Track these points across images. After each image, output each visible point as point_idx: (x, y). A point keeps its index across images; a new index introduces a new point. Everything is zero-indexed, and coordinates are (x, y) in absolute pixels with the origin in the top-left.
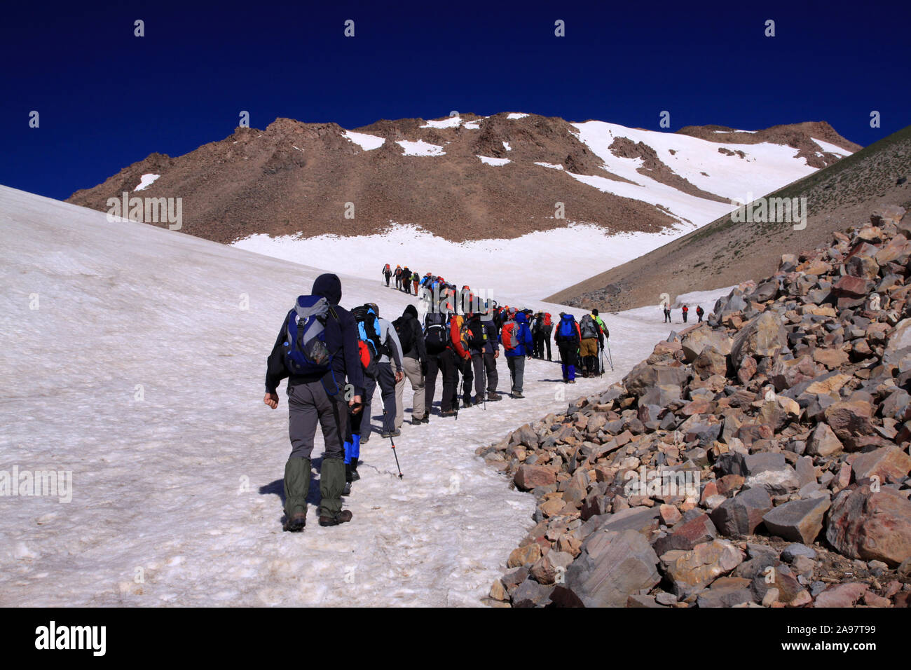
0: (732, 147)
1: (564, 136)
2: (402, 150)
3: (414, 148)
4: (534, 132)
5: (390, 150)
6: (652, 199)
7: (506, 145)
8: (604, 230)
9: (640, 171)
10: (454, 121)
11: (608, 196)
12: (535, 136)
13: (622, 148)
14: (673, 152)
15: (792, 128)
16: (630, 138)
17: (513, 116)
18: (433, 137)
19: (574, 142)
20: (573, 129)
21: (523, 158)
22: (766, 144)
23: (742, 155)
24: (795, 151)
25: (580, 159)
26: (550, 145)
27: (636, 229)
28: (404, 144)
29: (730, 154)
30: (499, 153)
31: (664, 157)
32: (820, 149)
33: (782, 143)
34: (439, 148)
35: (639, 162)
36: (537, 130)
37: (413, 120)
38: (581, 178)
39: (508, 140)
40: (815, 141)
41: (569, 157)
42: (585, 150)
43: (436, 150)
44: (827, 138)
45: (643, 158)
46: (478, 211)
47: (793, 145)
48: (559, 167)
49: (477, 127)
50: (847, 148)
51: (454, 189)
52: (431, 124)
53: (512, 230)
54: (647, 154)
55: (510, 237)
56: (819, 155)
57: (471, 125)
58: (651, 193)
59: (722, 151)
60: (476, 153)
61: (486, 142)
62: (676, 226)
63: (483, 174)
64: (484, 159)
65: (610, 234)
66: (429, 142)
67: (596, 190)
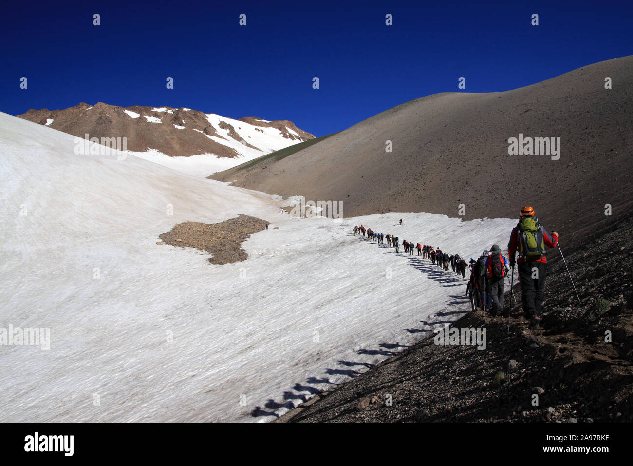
0: (260, 128)
1: (203, 119)
2: (146, 120)
3: (151, 119)
4: (192, 117)
5: (141, 119)
6: (231, 146)
7: (183, 121)
8: (216, 156)
9: (228, 134)
10: (163, 109)
11: (218, 144)
12: (193, 118)
13: (223, 125)
14: (240, 128)
15: (280, 122)
16: (226, 122)
17: (185, 109)
18: (157, 115)
19: (206, 122)
20: (206, 116)
21: (190, 127)
22: (271, 128)
23: (262, 131)
24: (280, 132)
25: (209, 129)
26: (199, 123)
27: (226, 156)
28: (147, 117)
29: (259, 131)
30: (181, 124)
31: (236, 130)
32: (288, 132)
33: (276, 128)
34: (160, 120)
35: (228, 131)
36: (193, 116)
37: (148, 107)
38: (208, 136)
39: (184, 119)
40: (287, 128)
41: (205, 129)
42: (210, 125)
43: (158, 121)
44: (291, 127)
45: (229, 130)
46: (177, 147)
47: (280, 129)
48: (202, 132)
49: (172, 113)
50: (297, 132)
51: (167, 137)
52: (155, 109)
53: (188, 154)
54: (231, 128)
55: (187, 156)
56: (287, 134)
57: (170, 112)
58: (231, 143)
59: (256, 129)
60: (173, 123)
61: (176, 119)
62: (238, 156)
63: (176, 133)
64: (176, 126)
65: (218, 157)
66: (155, 117)
67: (214, 141)
